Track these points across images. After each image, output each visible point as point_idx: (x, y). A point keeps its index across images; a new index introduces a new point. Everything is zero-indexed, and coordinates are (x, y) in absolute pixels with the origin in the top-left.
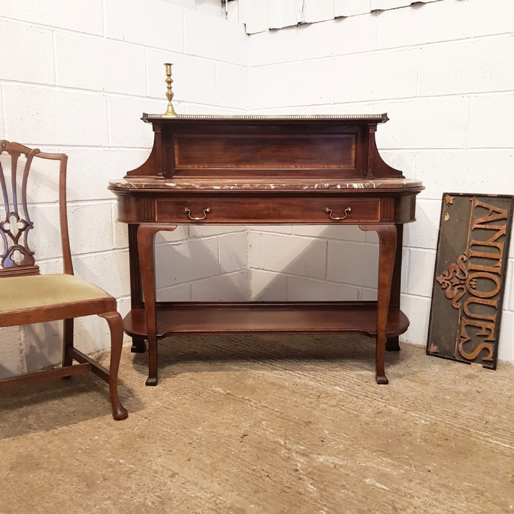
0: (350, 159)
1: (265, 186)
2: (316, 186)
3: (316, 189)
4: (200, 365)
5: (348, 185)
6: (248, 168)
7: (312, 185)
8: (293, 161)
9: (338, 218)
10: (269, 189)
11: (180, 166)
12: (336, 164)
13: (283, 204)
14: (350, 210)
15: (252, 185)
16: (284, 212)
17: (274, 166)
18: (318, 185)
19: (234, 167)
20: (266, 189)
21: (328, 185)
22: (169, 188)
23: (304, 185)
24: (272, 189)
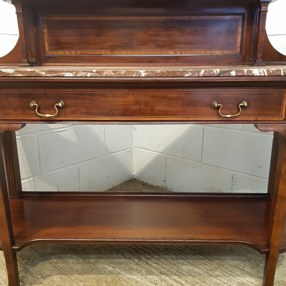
0: (235, 44)
1: (133, 72)
2: (202, 73)
3: (202, 76)
4: (73, 263)
5: (246, 70)
6: (123, 54)
7: (197, 71)
8: (172, 45)
9: (229, 116)
10: (139, 77)
11: (51, 52)
12: (219, 49)
13: (158, 97)
14: (246, 104)
15: (117, 72)
16: (159, 107)
17: (152, 52)
18: (205, 71)
19: (107, 53)
20: (135, 77)
21: (218, 70)
22: (5, 75)
23: (186, 71)
24: (142, 77)
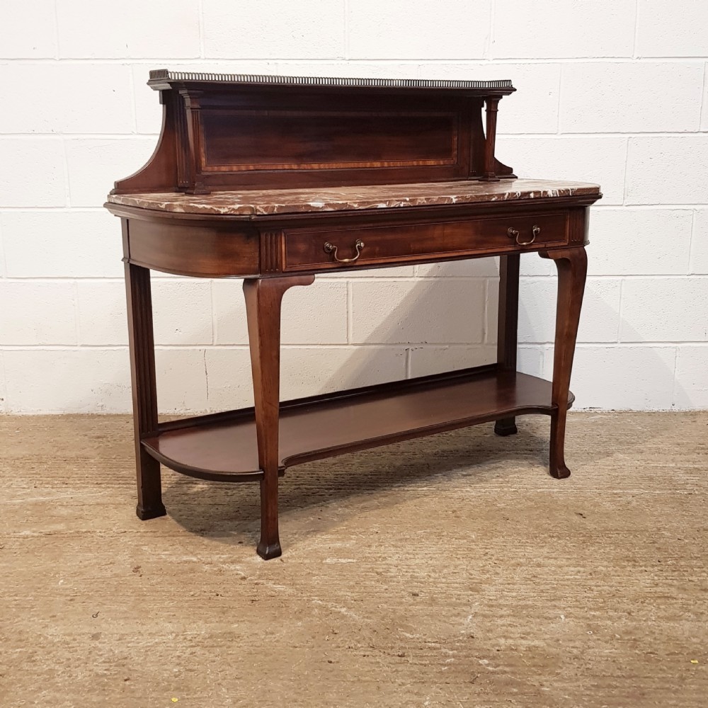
1: (445, 199)
3: (507, 200)
5: (542, 191)
7: (502, 194)
9: (524, 244)
10: (450, 204)
11: (209, 169)
12: (433, 159)
15: (429, 199)
20: (446, 204)
21: (520, 193)
22: (314, 210)
23: (492, 195)
24: (453, 204)
